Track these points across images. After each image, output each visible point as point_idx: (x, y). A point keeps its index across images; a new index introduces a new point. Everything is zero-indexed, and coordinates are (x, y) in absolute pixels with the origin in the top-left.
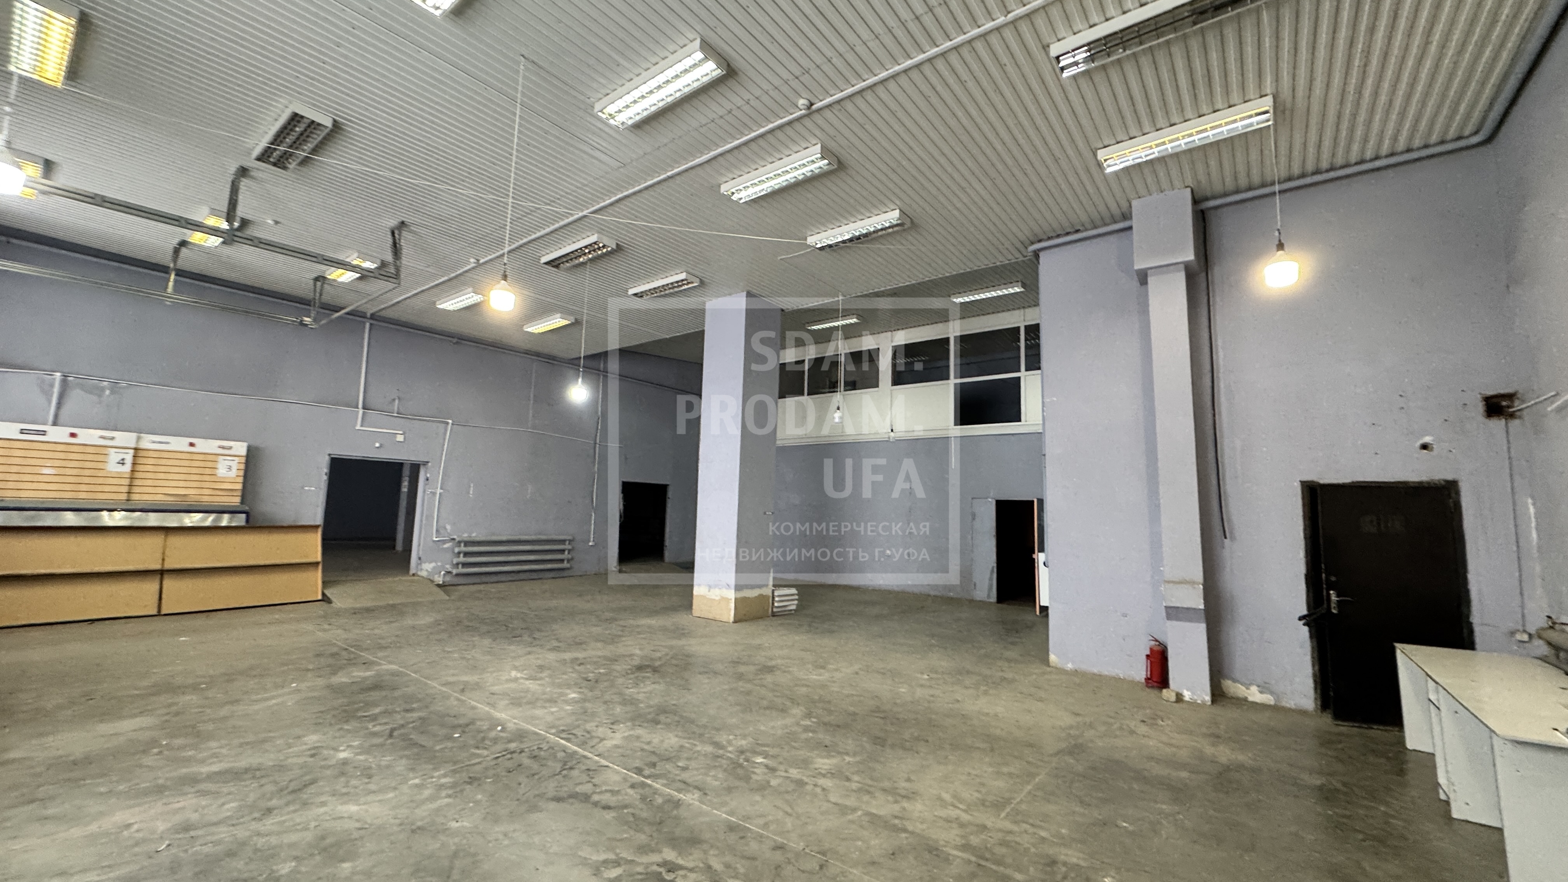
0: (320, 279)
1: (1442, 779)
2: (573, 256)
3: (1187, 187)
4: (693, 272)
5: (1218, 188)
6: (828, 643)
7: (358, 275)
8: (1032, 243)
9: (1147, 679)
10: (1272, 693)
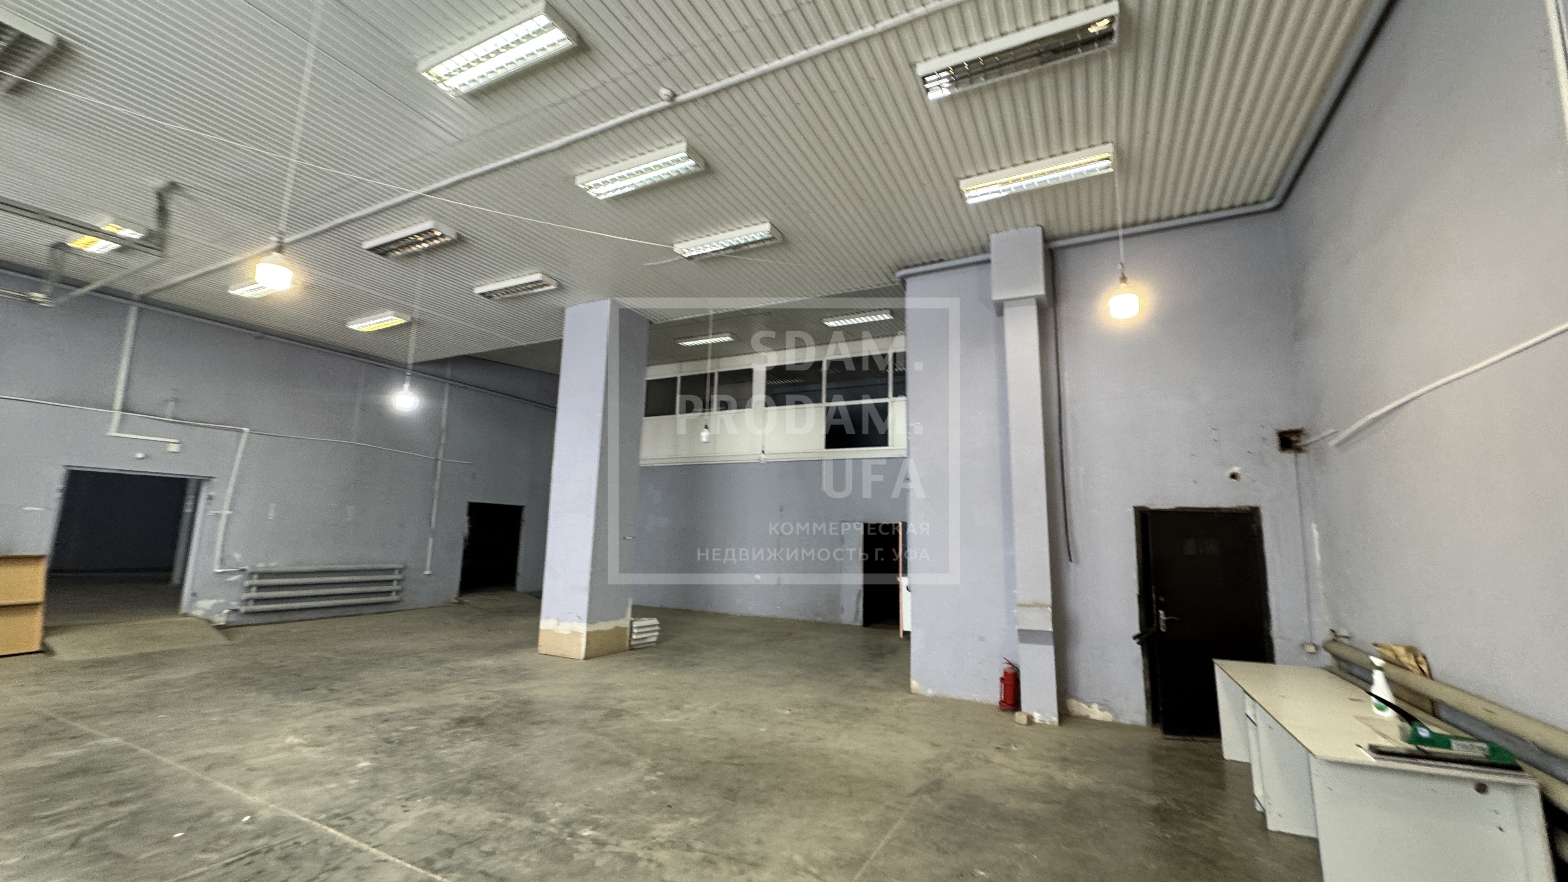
0: (60, 246)
1: (1258, 792)
2: (403, 243)
3: (1038, 225)
4: (548, 272)
5: (1065, 230)
6: (688, 677)
7: (118, 246)
8: (900, 269)
9: (1001, 702)
10: (1111, 710)
